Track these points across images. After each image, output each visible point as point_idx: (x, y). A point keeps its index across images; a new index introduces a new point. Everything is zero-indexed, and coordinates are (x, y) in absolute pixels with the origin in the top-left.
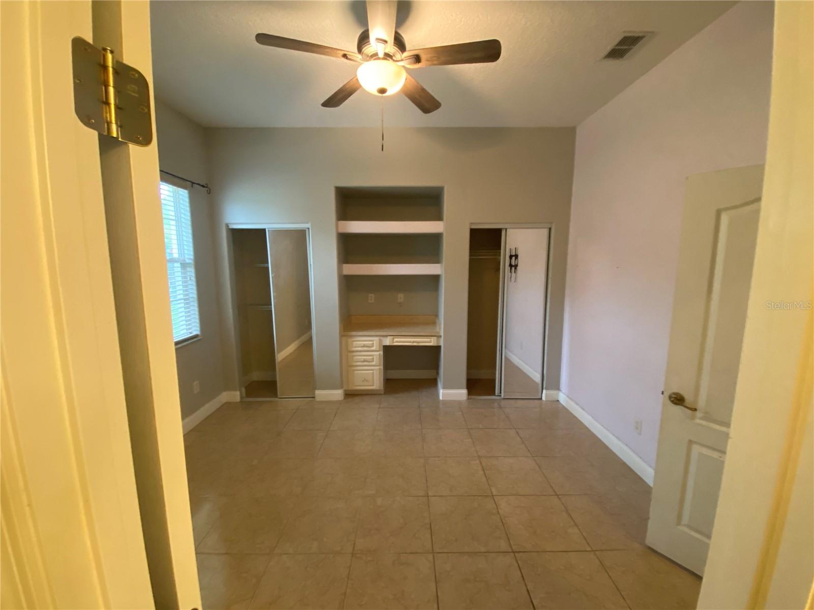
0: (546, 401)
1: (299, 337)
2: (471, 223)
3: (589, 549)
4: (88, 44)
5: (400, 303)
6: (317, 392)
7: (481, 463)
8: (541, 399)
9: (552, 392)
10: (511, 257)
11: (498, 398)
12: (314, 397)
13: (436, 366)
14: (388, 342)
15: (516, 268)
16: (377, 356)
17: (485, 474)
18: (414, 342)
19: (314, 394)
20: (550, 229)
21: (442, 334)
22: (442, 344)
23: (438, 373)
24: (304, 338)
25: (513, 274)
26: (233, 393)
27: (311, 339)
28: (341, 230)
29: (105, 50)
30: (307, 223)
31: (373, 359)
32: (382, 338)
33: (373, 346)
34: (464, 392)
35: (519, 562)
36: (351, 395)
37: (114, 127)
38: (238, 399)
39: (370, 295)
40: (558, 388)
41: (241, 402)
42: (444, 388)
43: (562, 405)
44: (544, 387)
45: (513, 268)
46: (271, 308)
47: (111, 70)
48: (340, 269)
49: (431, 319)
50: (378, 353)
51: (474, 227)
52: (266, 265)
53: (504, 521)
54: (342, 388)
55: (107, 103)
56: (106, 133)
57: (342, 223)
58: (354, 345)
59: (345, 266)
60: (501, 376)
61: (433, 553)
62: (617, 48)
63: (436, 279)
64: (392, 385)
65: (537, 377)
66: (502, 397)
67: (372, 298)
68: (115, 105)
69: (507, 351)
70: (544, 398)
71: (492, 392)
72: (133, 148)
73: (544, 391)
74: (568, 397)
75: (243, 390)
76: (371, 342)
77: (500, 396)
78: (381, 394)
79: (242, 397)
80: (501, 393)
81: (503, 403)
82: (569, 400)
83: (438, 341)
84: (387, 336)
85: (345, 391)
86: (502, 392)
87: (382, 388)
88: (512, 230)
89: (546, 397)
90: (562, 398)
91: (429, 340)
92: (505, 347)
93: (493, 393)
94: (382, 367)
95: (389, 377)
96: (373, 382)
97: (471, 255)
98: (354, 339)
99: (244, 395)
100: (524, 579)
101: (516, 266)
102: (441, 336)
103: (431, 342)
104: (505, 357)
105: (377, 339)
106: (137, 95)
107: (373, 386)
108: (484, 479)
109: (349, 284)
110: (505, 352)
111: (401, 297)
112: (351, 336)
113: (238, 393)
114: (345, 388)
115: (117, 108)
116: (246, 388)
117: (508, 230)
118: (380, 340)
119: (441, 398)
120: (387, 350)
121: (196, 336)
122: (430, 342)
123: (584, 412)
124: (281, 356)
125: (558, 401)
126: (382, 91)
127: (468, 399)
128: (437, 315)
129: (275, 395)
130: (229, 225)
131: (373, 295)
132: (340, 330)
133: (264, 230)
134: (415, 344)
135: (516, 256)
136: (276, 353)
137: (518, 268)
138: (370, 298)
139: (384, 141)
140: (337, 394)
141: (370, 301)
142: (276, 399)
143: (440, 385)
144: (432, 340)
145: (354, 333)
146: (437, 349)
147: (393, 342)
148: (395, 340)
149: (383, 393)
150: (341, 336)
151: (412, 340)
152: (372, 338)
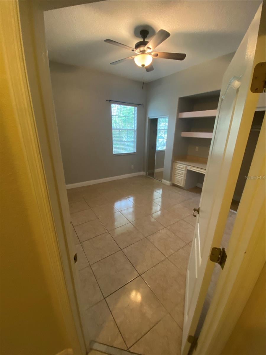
5: (196, 151)
6: (163, 180)
14: (189, 168)
16: (184, 172)
18: (199, 171)
26: (144, 172)
28: (180, 117)
30: (168, 115)
31: (182, 174)
32: (187, 166)
33: (183, 169)
36: (173, 185)
54: (171, 181)
57: (180, 114)
58: (177, 166)
59: (182, 132)
76: (182, 167)
79: (146, 175)
84: (189, 165)
85: (171, 183)
87: (184, 186)
94: (185, 178)
98: (177, 164)
105: (185, 166)
107: (181, 184)
111: (197, 148)
112: (176, 163)
121: (135, 153)
126: (143, 65)
129: (153, 177)
132: (173, 159)
133: (157, 119)
140: (169, 183)
145: (177, 162)
147: (191, 169)
148: (192, 168)
150: (173, 162)
151: (198, 169)
152: (183, 165)
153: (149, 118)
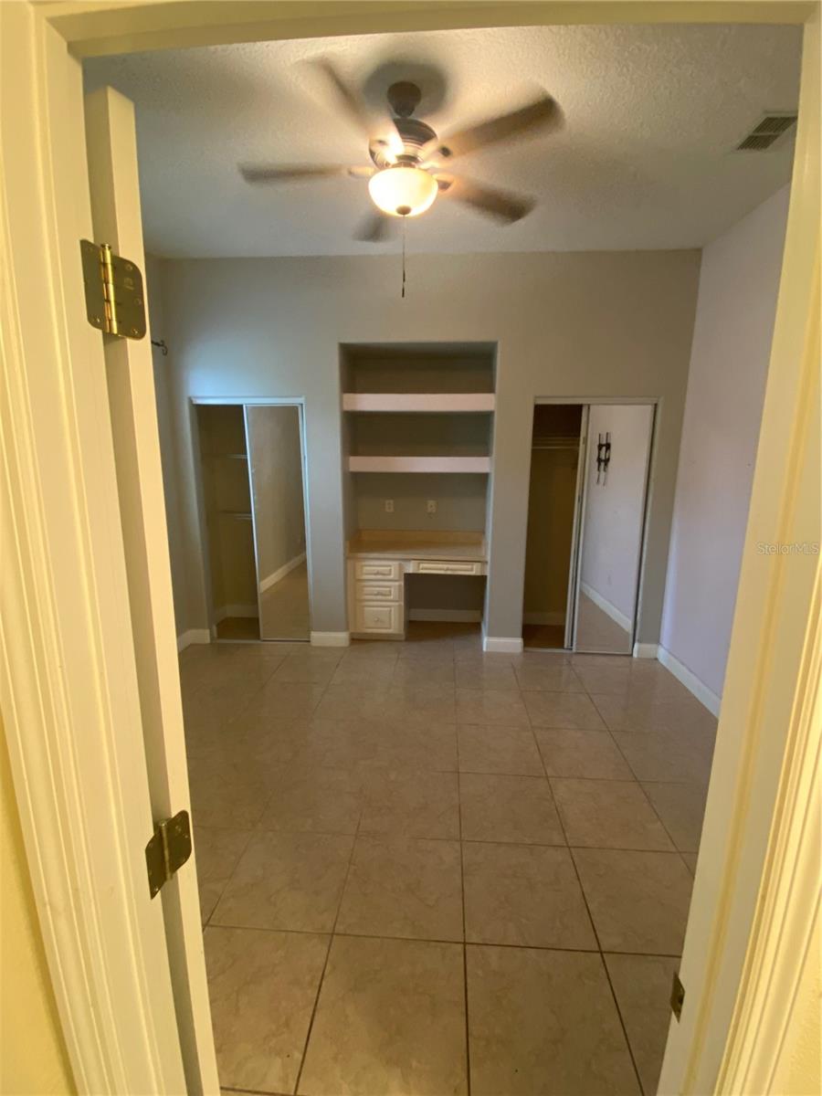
0: (638, 658)
1: (288, 559)
2: (536, 397)
3: (674, 850)
4: (90, 243)
5: (430, 513)
6: (314, 635)
7: (535, 735)
8: (632, 655)
9: (647, 646)
10: (600, 447)
11: (568, 652)
12: (309, 641)
13: (479, 605)
14: (411, 568)
15: (606, 465)
16: (395, 589)
17: (539, 750)
18: (448, 569)
19: (309, 637)
20: (656, 405)
21: (489, 558)
22: (488, 573)
23: (482, 615)
24: (296, 561)
25: (603, 473)
26: (201, 631)
27: (304, 563)
28: (347, 408)
29: (103, 246)
30: (300, 397)
31: (390, 591)
32: (403, 563)
33: (390, 574)
34: (519, 641)
35: (575, 859)
36: (358, 640)
37: (115, 324)
38: (208, 640)
39: (387, 502)
40: (657, 641)
41: (211, 644)
42: (490, 635)
43: (662, 665)
44: (637, 638)
45: (603, 464)
46: (251, 517)
47: (110, 267)
48: (345, 464)
49: (474, 539)
50: (397, 584)
51: (541, 402)
52: (242, 457)
53: (559, 809)
54: (347, 629)
55: (108, 301)
56: (108, 331)
57: (347, 396)
58: (364, 571)
59: (352, 459)
60: (573, 621)
61: (461, 840)
62: (757, 134)
63: (484, 478)
64: (416, 630)
65: (627, 624)
66: (574, 650)
67: (389, 506)
68: (116, 301)
69: (585, 585)
70: (635, 655)
71: (559, 643)
72: (130, 341)
73: (636, 645)
74: (670, 653)
75: (215, 628)
77: (571, 649)
78: (400, 641)
79: (212, 638)
80: (572, 645)
81: (575, 660)
82: (672, 658)
83: (483, 569)
84: (409, 560)
85: (352, 634)
86: (574, 643)
87: (402, 632)
88: (595, 407)
89: (638, 652)
90: (662, 654)
91: (470, 567)
92: (581, 579)
93: (561, 645)
94: (402, 603)
95: (413, 618)
96: (390, 624)
97: (534, 444)
98: (364, 563)
99: (215, 635)
100: (579, 879)
101: (607, 461)
102: (487, 562)
103: (474, 570)
104: (581, 591)
105: (395, 564)
106: (132, 288)
107: (390, 628)
108: (537, 756)
109: (357, 485)
110: (581, 584)
111: (431, 505)
112: (361, 559)
113: (208, 631)
114: (352, 630)
115: (117, 304)
116: (218, 625)
117: (592, 407)
118: (400, 565)
119: (484, 649)
120: (411, 580)
122: (472, 570)
123: (691, 675)
124: (265, 584)
125: (656, 659)
126: (405, 211)
127: (525, 651)
128: (483, 532)
129: (258, 637)
130: (194, 400)
131: (392, 502)
132: (345, 548)
133: (240, 407)
134: (449, 572)
135: (608, 446)
136: (258, 579)
137: (611, 464)
138: (387, 506)
139: (406, 282)
140: (340, 638)
141: (388, 511)
142: (259, 642)
143: (484, 629)
144: (475, 567)
145: (364, 555)
146: (480, 581)
147: (419, 570)
148: (421, 566)
149: (403, 638)
150: (347, 558)
151: (445, 566)
152: (390, 563)
153: (190, 400)
